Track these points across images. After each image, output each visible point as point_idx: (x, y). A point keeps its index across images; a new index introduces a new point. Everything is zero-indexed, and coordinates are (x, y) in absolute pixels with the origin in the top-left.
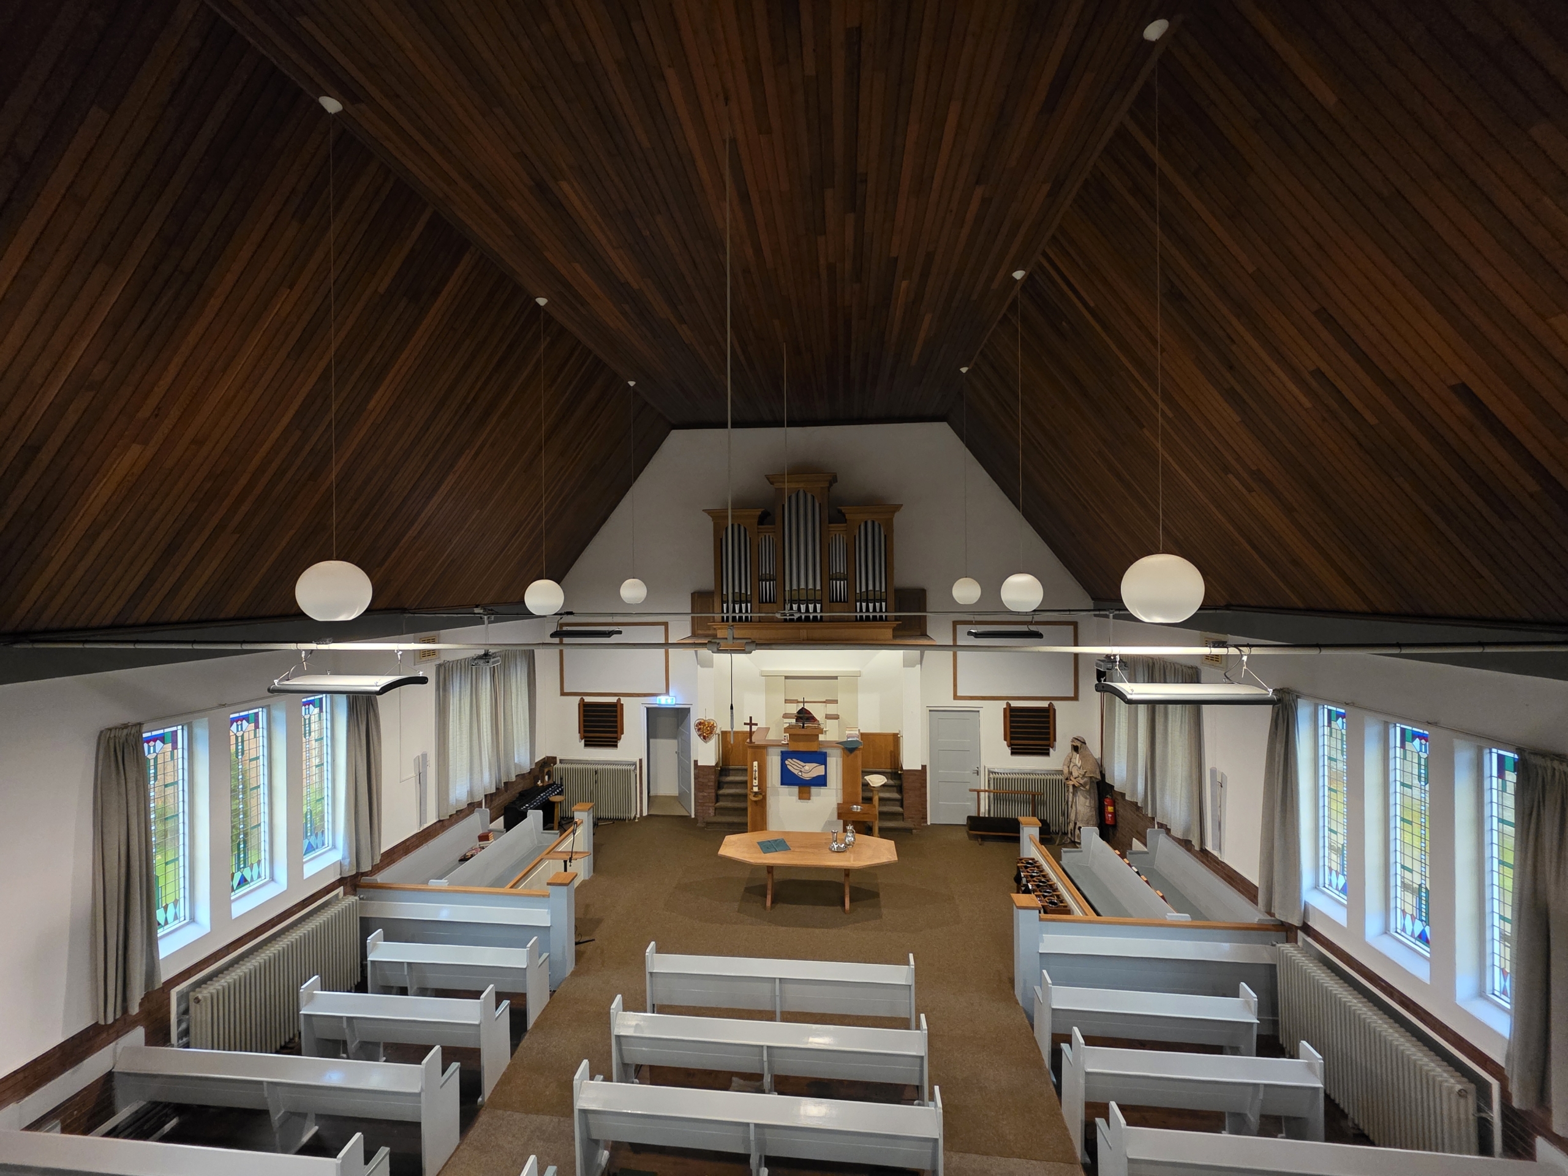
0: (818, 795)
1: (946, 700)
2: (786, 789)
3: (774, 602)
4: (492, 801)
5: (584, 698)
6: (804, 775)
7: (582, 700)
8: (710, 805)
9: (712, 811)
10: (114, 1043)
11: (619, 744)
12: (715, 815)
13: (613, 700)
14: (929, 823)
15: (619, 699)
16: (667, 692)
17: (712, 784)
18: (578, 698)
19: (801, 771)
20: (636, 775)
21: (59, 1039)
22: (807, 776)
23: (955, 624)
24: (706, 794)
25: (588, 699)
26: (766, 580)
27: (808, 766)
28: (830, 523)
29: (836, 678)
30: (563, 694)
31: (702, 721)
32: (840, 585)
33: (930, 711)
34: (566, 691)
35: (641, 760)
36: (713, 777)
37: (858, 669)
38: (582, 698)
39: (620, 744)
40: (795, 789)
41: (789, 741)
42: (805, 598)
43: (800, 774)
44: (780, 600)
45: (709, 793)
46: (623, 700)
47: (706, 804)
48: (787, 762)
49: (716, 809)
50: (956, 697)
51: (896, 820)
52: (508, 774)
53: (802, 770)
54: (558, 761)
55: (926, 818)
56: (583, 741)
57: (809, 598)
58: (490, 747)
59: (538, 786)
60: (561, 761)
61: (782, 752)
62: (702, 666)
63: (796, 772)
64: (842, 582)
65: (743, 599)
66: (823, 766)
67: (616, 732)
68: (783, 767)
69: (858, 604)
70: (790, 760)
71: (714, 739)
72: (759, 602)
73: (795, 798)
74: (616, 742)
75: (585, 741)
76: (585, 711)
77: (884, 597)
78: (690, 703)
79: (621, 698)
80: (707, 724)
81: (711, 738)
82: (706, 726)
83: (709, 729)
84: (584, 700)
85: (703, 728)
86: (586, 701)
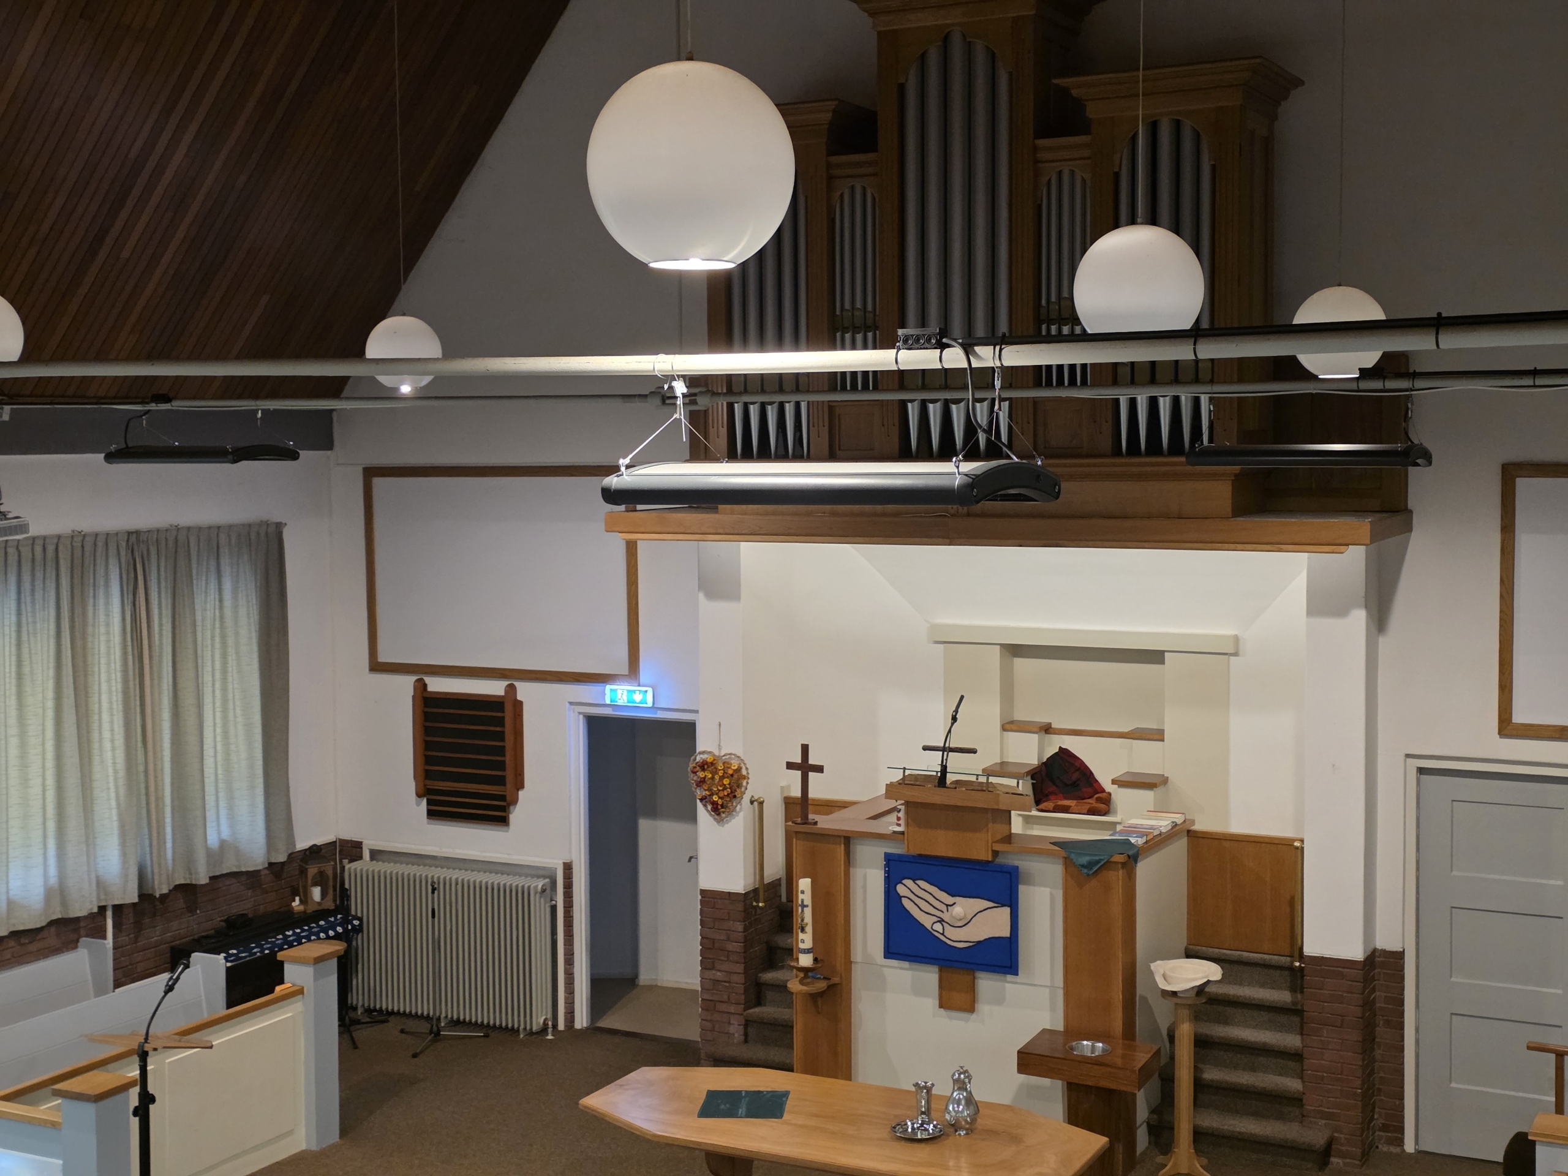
0: (999, 1000)
2: (900, 973)
4: (138, 926)
5: (426, 679)
6: (951, 933)
7: (422, 685)
8: (732, 1009)
9: (736, 1029)
11: (511, 817)
12: (746, 1041)
13: (495, 688)
14: (1409, 1147)
15: (511, 689)
16: (633, 670)
17: (736, 947)
18: (410, 680)
19: (941, 921)
20: (554, 909)
22: (959, 937)
23: (1510, 473)
24: (719, 975)
25: (437, 685)
27: (962, 907)
28: (1041, 133)
29: (1156, 657)
30: (376, 666)
31: (709, 759)
33: (1421, 771)
34: (383, 658)
35: (568, 868)
36: (740, 927)
37: (1231, 632)
38: (420, 681)
39: (516, 815)
40: (930, 976)
41: (907, 825)
43: (938, 927)
45: (729, 973)
46: (525, 691)
47: (723, 1007)
48: (901, 889)
49: (747, 1023)
50: (1507, 727)
51: (1280, 1117)
52: (189, 864)
53: (946, 917)
54: (366, 855)
55: (1401, 1130)
56: (425, 801)
58: (122, 782)
59: (290, 911)
60: (375, 854)
61: (886, 854)
63: (927, 921)
65: (789, 386)
66: (1007, 910)
67: (501, 781)
68: (892, 901)
70: (908, 882)
71: (741, 814)
73: (931, 1002)
74: (507, 809)
75: (429, 803)
76: (428, 717)
78: (695, 708)
79: (517, 684)
80: (720, 767)
81: (734, 810)
82: (721, 773)
83: (726, 781)
84: (425, 686)
85: (713, 778)
86: (430, 689)
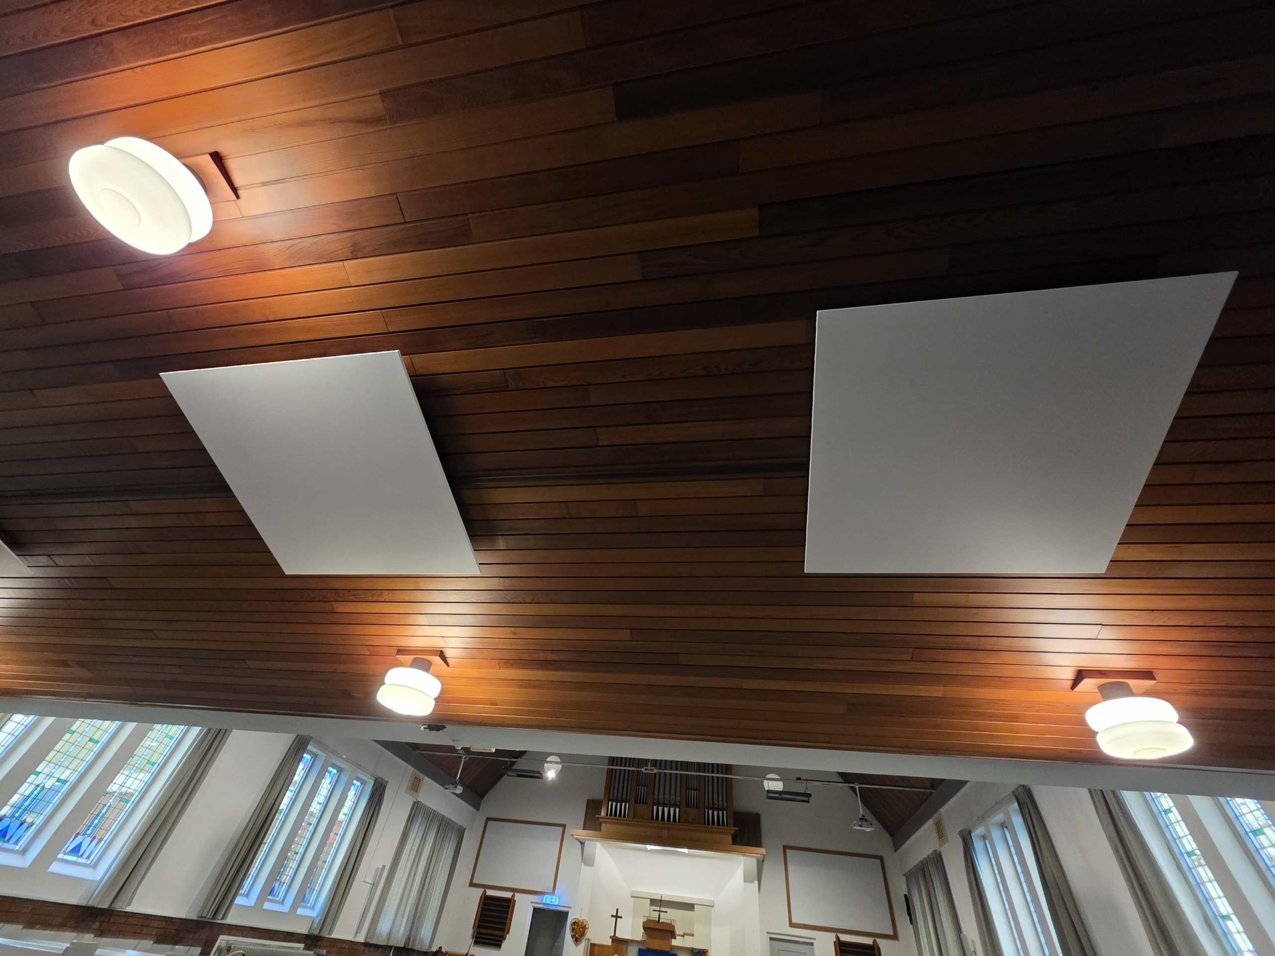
1: (783, 928)
3: (646, 803)
5: (487, 890)
7: (485, 892)
10: (188, 947)
11: (503, 945)
13: (508, 895)
15: (513, 896)
16: (553, 890)
18: (481, 890)
21: (184, 917)
23: (785, 848)
25: (490, 893)
26: (642, 786)
29: (692, 906)
30: (471, 884)
31: (577, 921)
32: (694, 793)
33: (771, 939)
34: (474, 881)
37: (712, 899)
41: (646, 937)
42: (668, 803)
44: (650, 801)
46: (518, 897)
50: (791, 925)
57: (671, 803)
61: (639, 949)
62: (585, 864)
64: (695, 792)
65: (624, 799)
67: (503, 930)
69: (706, 810)
71: (583, 943)
72: (635, 803)
74: (501, 941)
75: (475, 938)
76: (484, 904)
77: (725, 807)
78: (570, 906)
79: (516, 894)
80: (580, 924)
81: (582, 941)
82: (580, 926)
83: (581, 930)
84: (486, 892)
85: (577, 928)
86: (487, 894)
